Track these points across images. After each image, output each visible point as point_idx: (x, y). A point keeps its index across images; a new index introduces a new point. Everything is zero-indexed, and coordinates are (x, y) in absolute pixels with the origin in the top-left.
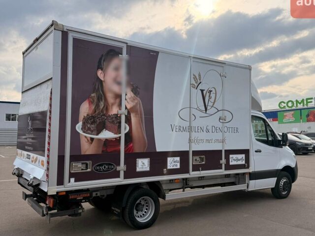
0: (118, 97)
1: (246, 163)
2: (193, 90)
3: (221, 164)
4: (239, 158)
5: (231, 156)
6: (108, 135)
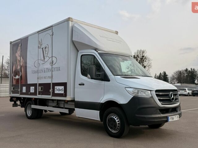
0: (19, 61)
1: (64, 92)
2: (39, 49)
3: (50, 92)
4: (60, 89)
5: (56, 87)
6: (17, 77)
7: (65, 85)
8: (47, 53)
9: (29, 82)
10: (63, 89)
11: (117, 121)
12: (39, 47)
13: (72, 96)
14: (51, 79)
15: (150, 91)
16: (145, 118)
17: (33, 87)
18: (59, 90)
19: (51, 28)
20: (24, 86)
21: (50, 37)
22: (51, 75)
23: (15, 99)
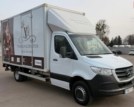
1: (42, 65)
2: (22, 28)
3: (32, 64)
5: (35, 60)
6: (7, 49)
7: (42, 59)
8: (28, 32)
9: (16, 54)
10: (41, 62)
11: (83, 92)
12: (21, 26)
13: (48, 69)
14: (31, 53)
15: (111, 69)
16: (106, 92)
17: (19, 58)
18: (38, 63)
19: (30, 12)
20: (13, 57)
21: (30, 19)
22: (31, 51)
23: (6, 65)
